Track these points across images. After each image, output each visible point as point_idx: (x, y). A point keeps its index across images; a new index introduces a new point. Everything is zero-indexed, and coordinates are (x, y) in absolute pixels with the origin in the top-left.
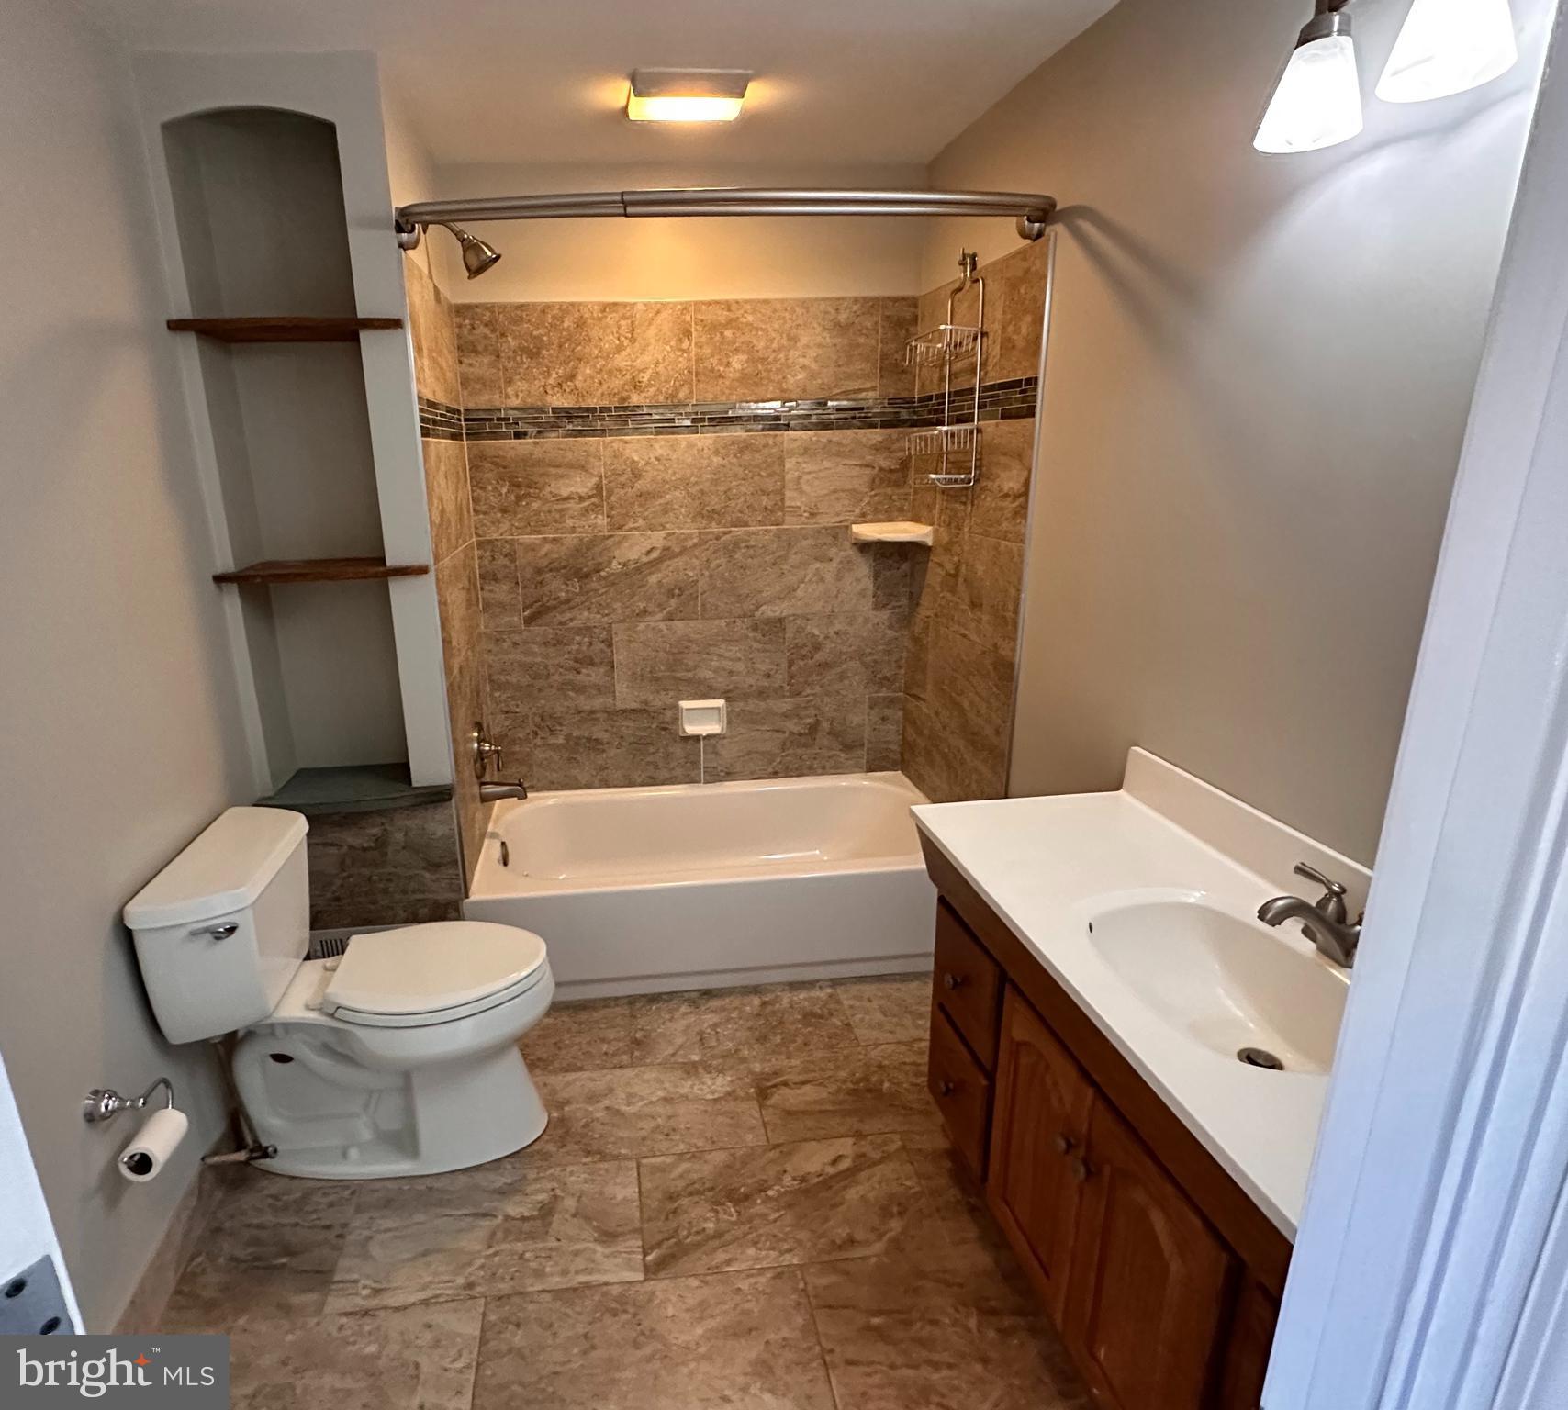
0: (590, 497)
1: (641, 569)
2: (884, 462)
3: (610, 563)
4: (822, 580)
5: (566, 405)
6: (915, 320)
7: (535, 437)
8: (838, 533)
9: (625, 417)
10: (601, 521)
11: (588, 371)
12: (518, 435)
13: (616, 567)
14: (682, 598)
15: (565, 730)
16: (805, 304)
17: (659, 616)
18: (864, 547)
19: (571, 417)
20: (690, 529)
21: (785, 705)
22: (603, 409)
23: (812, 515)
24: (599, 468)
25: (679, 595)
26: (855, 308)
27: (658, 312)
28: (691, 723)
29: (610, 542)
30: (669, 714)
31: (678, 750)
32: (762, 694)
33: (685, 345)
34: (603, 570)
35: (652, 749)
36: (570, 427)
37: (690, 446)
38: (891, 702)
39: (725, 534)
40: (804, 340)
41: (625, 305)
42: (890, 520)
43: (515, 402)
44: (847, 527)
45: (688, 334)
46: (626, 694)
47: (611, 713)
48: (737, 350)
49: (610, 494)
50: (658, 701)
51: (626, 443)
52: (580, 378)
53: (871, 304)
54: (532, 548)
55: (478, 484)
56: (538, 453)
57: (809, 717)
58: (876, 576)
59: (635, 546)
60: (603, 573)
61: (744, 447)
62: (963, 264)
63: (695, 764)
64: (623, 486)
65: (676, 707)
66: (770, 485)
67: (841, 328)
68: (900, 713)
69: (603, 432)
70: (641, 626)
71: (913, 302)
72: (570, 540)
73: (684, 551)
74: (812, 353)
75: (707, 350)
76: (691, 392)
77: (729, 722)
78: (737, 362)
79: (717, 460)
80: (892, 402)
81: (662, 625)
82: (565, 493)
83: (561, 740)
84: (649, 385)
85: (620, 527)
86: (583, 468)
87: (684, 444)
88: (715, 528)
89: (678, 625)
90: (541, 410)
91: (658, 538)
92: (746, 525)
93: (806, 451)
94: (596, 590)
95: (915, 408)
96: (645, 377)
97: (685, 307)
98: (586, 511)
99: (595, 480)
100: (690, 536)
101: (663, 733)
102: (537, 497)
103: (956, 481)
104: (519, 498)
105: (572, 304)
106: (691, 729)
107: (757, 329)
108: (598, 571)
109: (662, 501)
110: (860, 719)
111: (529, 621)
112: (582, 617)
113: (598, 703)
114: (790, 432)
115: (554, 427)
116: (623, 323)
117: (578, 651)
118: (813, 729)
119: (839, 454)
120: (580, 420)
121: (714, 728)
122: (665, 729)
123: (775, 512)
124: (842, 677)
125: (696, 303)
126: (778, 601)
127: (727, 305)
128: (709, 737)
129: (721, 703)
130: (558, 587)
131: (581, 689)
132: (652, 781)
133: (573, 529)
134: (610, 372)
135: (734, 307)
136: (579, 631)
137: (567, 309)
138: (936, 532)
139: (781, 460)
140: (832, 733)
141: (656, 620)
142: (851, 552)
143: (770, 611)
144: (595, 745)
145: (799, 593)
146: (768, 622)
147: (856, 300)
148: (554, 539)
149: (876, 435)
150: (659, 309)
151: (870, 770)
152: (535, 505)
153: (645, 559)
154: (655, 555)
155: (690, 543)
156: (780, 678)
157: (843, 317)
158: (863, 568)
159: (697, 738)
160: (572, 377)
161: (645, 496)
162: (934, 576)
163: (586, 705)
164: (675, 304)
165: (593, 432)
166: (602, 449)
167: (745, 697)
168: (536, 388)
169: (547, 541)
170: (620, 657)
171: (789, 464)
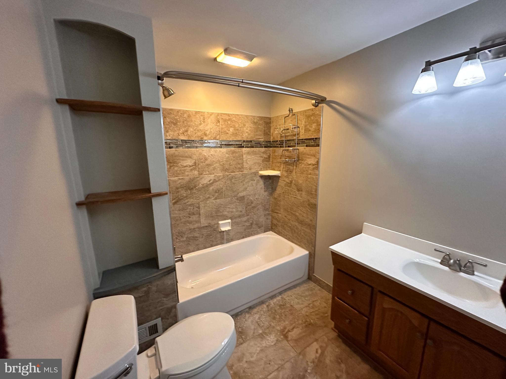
0: (193, 166)
1: (208, 186)
2: (265, 156)
3: (199, 185)
4: (253, 186)
5: (185, 139)
6: (270, 123)
7: (176, 148)
8: (256, 173)
9: (202, 143)
10: (196, 173)
11: (192, 130)
12: (171, 148)
13: (200, 185)
14: (219, 193)
15: (186, 236)
16: (247, 116)
17: (213, 199)
18: (262, 177)
19: (186, 143)
20: (221, 174)
21: (245, 219)
22: (196, 141)
23: (250, 169)
24: (195, 157)
25: (218, 192)
26: (258, 119)
27: (211, 115)
28: (222, 227)
29: (198, 179)
30: (216, 226)
31: (219, 236)
32: (240, 217)
33: (218, 124)
34: (197, 187)
35: (211, 237)
36: (186, 145)
37: (220, 151)
38: (269, 214)
39: (230, 175)
40: (247, 125)
41: (202, 112)
42: (267, 170)
43: (169, 138)
44: (258, 172)
45: (219, 122)
46: (204, 222)
47: (200, 228)
48: (231, 127)
49: (199, 165)
50: (213, 223)
51: (203, 150)
52: (189, 131)
53: (261, 118)
54: (175, 181)
56: (177, 153)
57: (251, 221)
58: (264, 183)
59: (206, 179)
60: (197, 188)
61: (234, 152)
62: (289, 111)
63: (223, 239)
64: (202, 162)
65: (218, 224)
66: (240, 162)
67: (255, 123)
68: (271, 217)
69: (197, 147)
70: (208, 202)
71: (270, 119)
72: (187, 178)
73: (219, 180)
74: (249, 129)
75: (224, 126)
76: (220, 137)
77: (232, 225)
78: (231, 130)
79: (227, 155)
80: (266, 142)
81: (214, 201)
82: (185, 165)
83: (185, 239)
85: (202, 174)
86: (191, 157)
87: (218, 151)
88: (227, 173)
89: (218, 200)
90: (177, 140)
91: (212, 177)
92: (234, 172)
93: (248, 153)
94: (195, 193)
95: (271, 143)
96: (208, 133)
97: (218, 114)
98: (192, 170)
99: (194, 161)
100: (220, 176)
102: (177, 166)
104: (170, 167)
105: (187, 111)
106: (223, 229)
107: (236, 122)
108: (195, 187)
109: (213, 166)
110: (262, 219)
111: (174, 204)
112: (191, 201)
113: (196, 226)
114: (244, 148)
115: (181, 145)
116: (201, 117)
117: (190, 211)
118: (252, 224)
119: (256, 154)
120: (189, 144)
121: (228, 228)
122: (215, 230)
123: (241, 169)
124: (258, 209)
125: (221, 113)
126: (243, 192)
127: (229, 115)
128: (227, 231)
129: (230, 221)
130: (183, 193)
131: (190, 223)
132: (212, 246)
133: (188, 175)
134: (198, 130)
135: (230, 115)
136: (190, 205)
137: (185, 112)
138: (281, 173)
139: (242, 155)
140: (257, 224)
141: (212, 200)
142: (259, 178)
143: (241, 194)
144: (195, 238)
145: (248, 189)
146: (241, 197)
147: (258, 117)
148: (182, 178)
149: (263, 149)
151: (265, 232)
152: (176, 169)
153: (209, 183)
154: (211, 182)
155: (220, 178)
156: (244, 211)
157: (255, 121)
158: (261, 182)
159: (224, 231)
160: (187, 131)
161: (208, 165)
163: (192, 227)
164: (215, 113)
165: (193, 147)
166: (196, 152)
167: (236, 218)
168: (176, 134)
169: (179, 179)
170: (202, 211)
171: (244, 156)
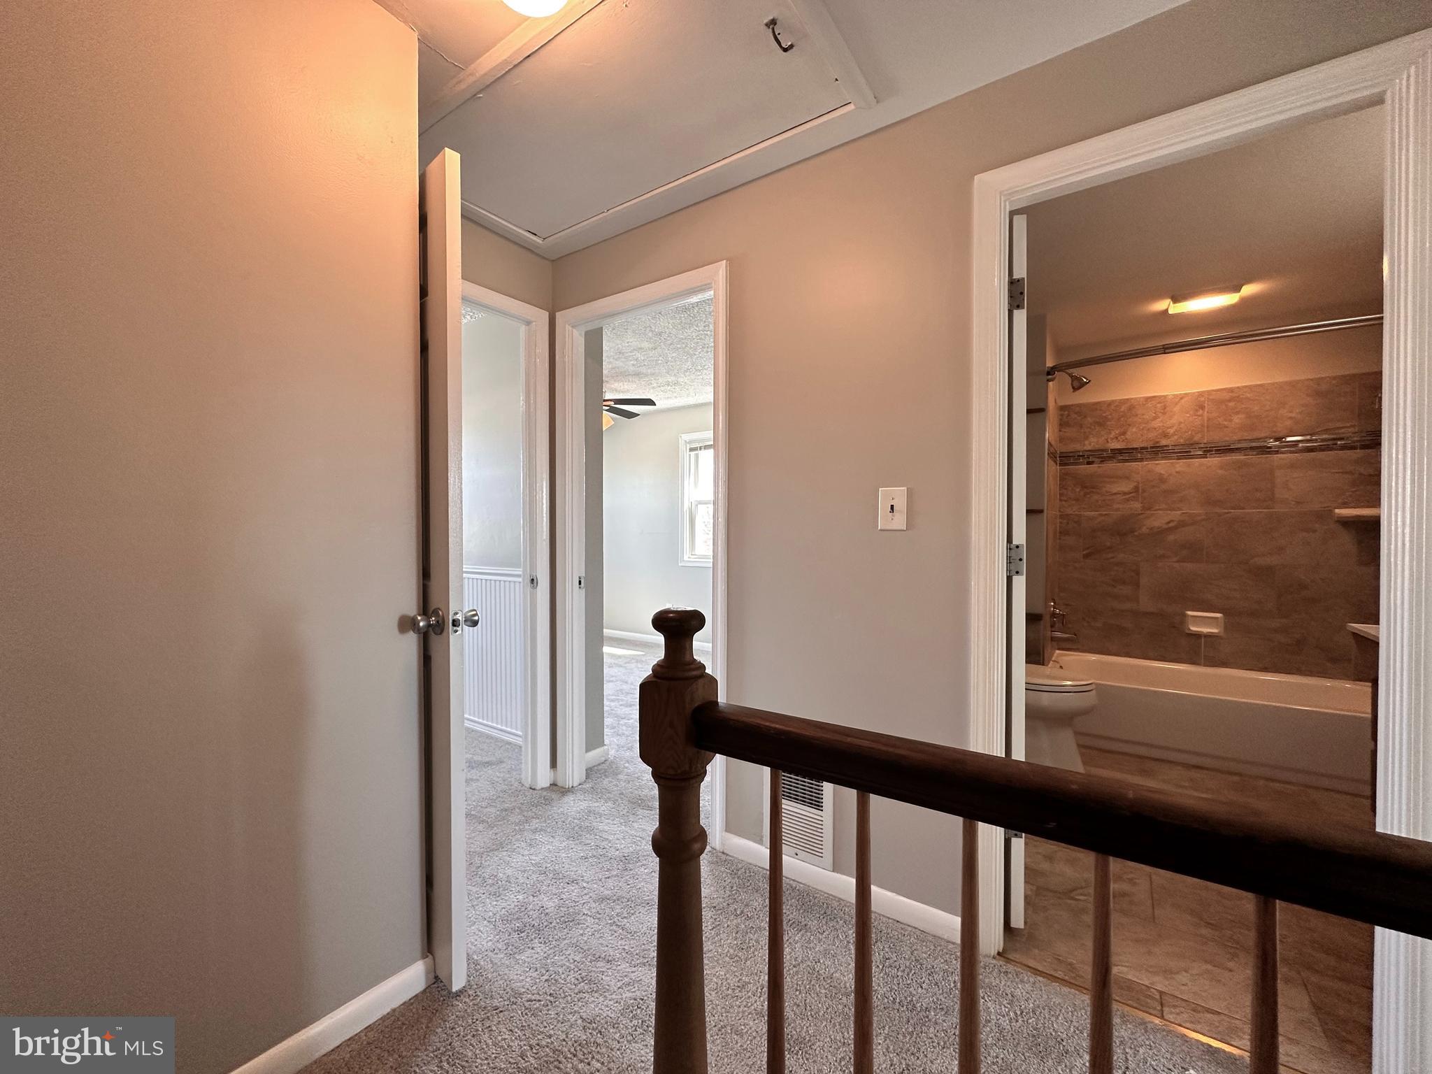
0: (1130, 493)
1: (1162, 532)
2: (1365, 471)
3: (1140, 528)
4: (1308, 544)
5: (1119, 447)
7: (1099, 464)
8: (1323, 515)
9: (1156, 451)
10: (1137, 505)
11: (1134, 430)
12: (1089, 463)
13: (1144, 530)
14: (1192, 551)
15: (1104, 619)
17: (1175, 559)
19: (1123, 453)
20: (1198, 511)
21: (1275, 623)
22: (1142, 448)
23: (1299, 503)
24: (1137, 478)
25: (1190, 548)
27: (1181, 398)
28: (1193, 626)
29: (1141, 517)
30: (1179, 618)
31: (1184, 641)
32: (1255, 614)
33: (1201, 412)
34: (1136, 531)
35: (1164, 639)
36: (1122, 458)
37: (1202, 465)
39: (1226, 513)
40: (1291, 403)
41: (1160, 397)
42: (1371, 506)
43: (1089, 448)
44: (1331, 511)
45: (1202, 407)
46: (1146, 603)
47: (1135, 613)
49: (1144, 491)
50: (1170, 609)
51: (1157, 464)
52: (1129, 433)
54: (1091, 519)
55: (1062, 487)
56: (1100, 471)
57: (1296, 633)
58: (1359, 541)
59: (1159, 519)
60: (1136, 533)
61: (1242, 465)
63: (1197, 652)
64: (1153, 486)
65: (1185, 616)
66: (1264, 485)
67: (1322, 394)
69: (1141, 460)
70: (1160, 564)
72: (1116, 515)
73: (1194, 523)
74: (1298, 410)
75: (1216, 414)
76: (1204, 437)
77: (1226, 627)
78: (1238, 418)
79: (1220, 472)
81: (1176, 565)
82: (1115, 491)
83: (1100, 625)
84: (1174, 434)
85: (1149, 509)
86: (1128, 478)
87: (1197, 464)
88: (1218, 510)
89: (1188, 565)
90: (1105, 450)
91: (1176, 515)
93: (1292, 466)
94: (1131, 542)
96: (1172, 431)
97: (1201, 394)
98: (1127, 500)
99: (1134, 484)
100: (1199, 515)
101: (1173, 629)
102: (1098, 494)
104: (1085, 494)
105: (1127, 399)
106: (1195, 629)
107: (1253, 401)
108: (1133, 532)
109: (1179, 495)
110: (1346, 641)
111: (1086, 556)
112: (1120, 557)
113: (1128, 606)
114: (1280, 455)
115: (1110, 458)
116: (1159, 405)
117: (1116, 575)
118: (1300, 642)
119: (1322, 467)
120: (1127, 454)
121: (1213, 630)
122: (1174, 627)
123: (1267, 501)
125: (1209, 391)
126: (1269, 556)
127: (1232, 390)
128: (1209, 636)
129: (1219, 615)
130: (1105, 540)
131: (1115, 597)
132: (1163, 658)
133: (1118, 510)
134: (1148, 429)
135: (1236, 390)
136: (1118, 564)
137: (1123, 402)
139: (1272, 471)
140: (1319, 648)
141: (1171, 561)
142: (1334, 525)
143: (1260, 561)
144: (1122, 630)
145: (1289, 551)
146: (1260, 568)
148: (1106, 514)
149: (1356, 453)
151: (1358, 680)
152: (1096, 497)
153: (1166, 526)
154: (1171, 525)
155: (1199, 518)
156: (1270, 604)
157: (1324, 388)
160: (1124, 433)
161: (1168, 492)
163: (1118, 606)
164: (1194, 393)
165: (1136, 460)
166: (1140, 468)
167: (1240, 614)
168: (1102, 440)
169: (1101, 515)
170: (1144, 581)
171: (1278, 473)
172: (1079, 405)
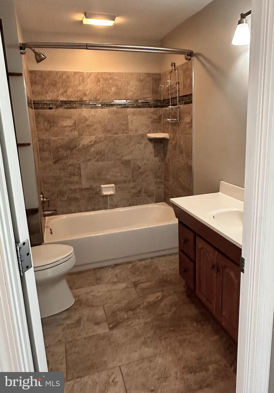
0: (72, 126)
1: (88, 147)
2: (155, 117)
3: (79, 145)
4: (140, 149)
5: (64, 100)
6: (160, 79)
7: (55, 109)
8: (143, 136)
9: (81, 103)
10: (76, 133)
11: (71, 90)
12: (50, 108)
13: (81, 146)
14: (101, 155)
15: (67, 196)
16: (131, 74)
18: (151, 140)
19: (66, 103)
21: (132, 185)
22: (75, 101)
23: (136, 131)
24: (75, 117)
26: (144, 75)
28: (105, 191)
29: (78, 139)
30: (98, 189)
31: (101, 199)
32: (125, 182)
33: (99, 84)
35: (93, 200)
36: (66, 106)
37: (101, 112)
38: (161, 183)
39: (112, 136)
40: (131, 84)
41: (81, 73)
42: (157, 132)
43: (49, 99)
44: (146, 135)
45: (100, 82)
46: (85, 184)
47: (81, 190)
48: (113, 86)
49: (78, 125)
50: (95, 185)
51: (83, 111)
52: (68, 92)
53: (148, 75)
54: (55, 141)
55: (37, 122)
56: (56, 114)
57: (138, 188)
58: (154, 147)
59: (86, 140)
61: (116, 112)
62: (172, 65)
63: (107, 204)
64: (82, 123)
65: (100, 187)
66: (124, 122)
67: (141, 81)
68: (163, 186)
69: (76, 108)
70: (89, 163)
71: (160, 74)
72: (67, 139)
73: (100, 141)
74: (134, 87)
75: (105, 86)
76: (101, 97)
77: (116, 190)
78: (113, 89)
79: (109, 116)
80: (156, 101)
81: (95, 163)
82: (65, 125)
83: (66, 199)
84: (89, 95)
85: (81, 135)
86: (70, 118)
87: (99, 111)
88: (109, 135)
89: (100, 163)
90: (57, 101)
91: (93, 138)
92: (117, 134)
93: (134, 114)
94: (75, 153)
95: (162, 102)
96: (88, 93)
97: (98, 73)
98: (71, 130)
99: (73, 121)
100: (102, 137)
101: (97, 195)
102: (57, 126)
103: (174, 121)
104: (51, 127)
105: (65, 72)
106: (105, 193)
107: (119, 80)
108: (76, 147)
109: (94, 127)
110: (153, 188)
111: (55, 163)
112: (71, 161)
113: (77, 186)
114: (129, 109)
115: (61, 106)
116: (81, 77)
117: (70, 172)
118: (140, 192)
119: (142, 114)
120: (69, 104)
121: (112, 192)
123: (126, 130)
124: (147, 176)
125: (101, 73)
126: (128, 155)
127: (110, 74)
128: (110, 195)
129: (113, 185)
130: (63, 153)
131: (71, 183)
132: (94, 210)
133: (68, 135)
134: (77, 91)
135: (112, 74)
136: (71, 165)
137: (64, 73)
138: (170, 135)
139: (127, 116)
140: (146, 192)
141: (93, 161)
142: (148, 141)
143: (126, 158)
144: (76, 199)
145: (134, 153)
146: (126, 161)
147: (145, 73)
148: (62, 139)
149: (152, 110)
150: (91, 74)
151: (156, 202)
152: (56, 129)
153: (89, 144)
154: (92, 143)
155: (102, 139)
156: (130, 177)
157: (142, 77)
158: (151, 146)
159: (106, 196)
160: (66, 92)
161: (88, 126)
162: (170, 147)
163: (73, 187)
164: (95, 73)
165: (73, 108)
166: (76, 113)
167: (120, 183)
168: (55, 95)
169: (59, 139)
170: (83, 173)
171: (129, 117)
172: (41, 72)
